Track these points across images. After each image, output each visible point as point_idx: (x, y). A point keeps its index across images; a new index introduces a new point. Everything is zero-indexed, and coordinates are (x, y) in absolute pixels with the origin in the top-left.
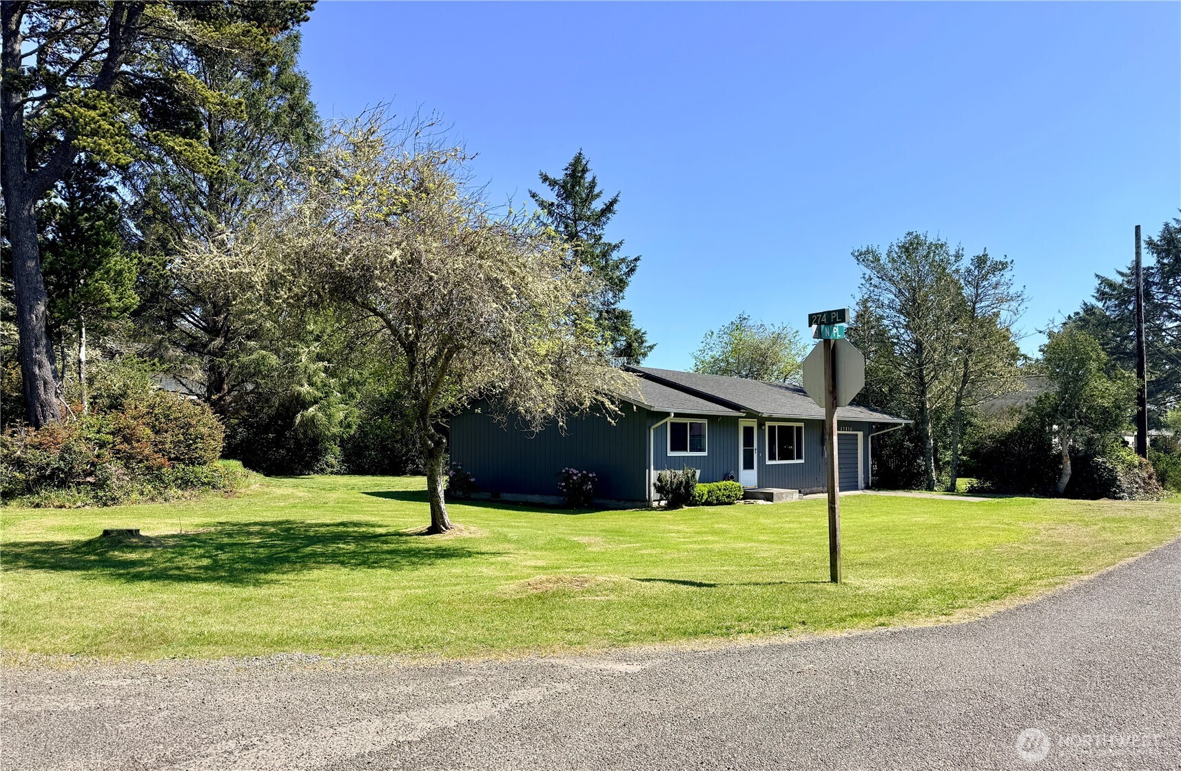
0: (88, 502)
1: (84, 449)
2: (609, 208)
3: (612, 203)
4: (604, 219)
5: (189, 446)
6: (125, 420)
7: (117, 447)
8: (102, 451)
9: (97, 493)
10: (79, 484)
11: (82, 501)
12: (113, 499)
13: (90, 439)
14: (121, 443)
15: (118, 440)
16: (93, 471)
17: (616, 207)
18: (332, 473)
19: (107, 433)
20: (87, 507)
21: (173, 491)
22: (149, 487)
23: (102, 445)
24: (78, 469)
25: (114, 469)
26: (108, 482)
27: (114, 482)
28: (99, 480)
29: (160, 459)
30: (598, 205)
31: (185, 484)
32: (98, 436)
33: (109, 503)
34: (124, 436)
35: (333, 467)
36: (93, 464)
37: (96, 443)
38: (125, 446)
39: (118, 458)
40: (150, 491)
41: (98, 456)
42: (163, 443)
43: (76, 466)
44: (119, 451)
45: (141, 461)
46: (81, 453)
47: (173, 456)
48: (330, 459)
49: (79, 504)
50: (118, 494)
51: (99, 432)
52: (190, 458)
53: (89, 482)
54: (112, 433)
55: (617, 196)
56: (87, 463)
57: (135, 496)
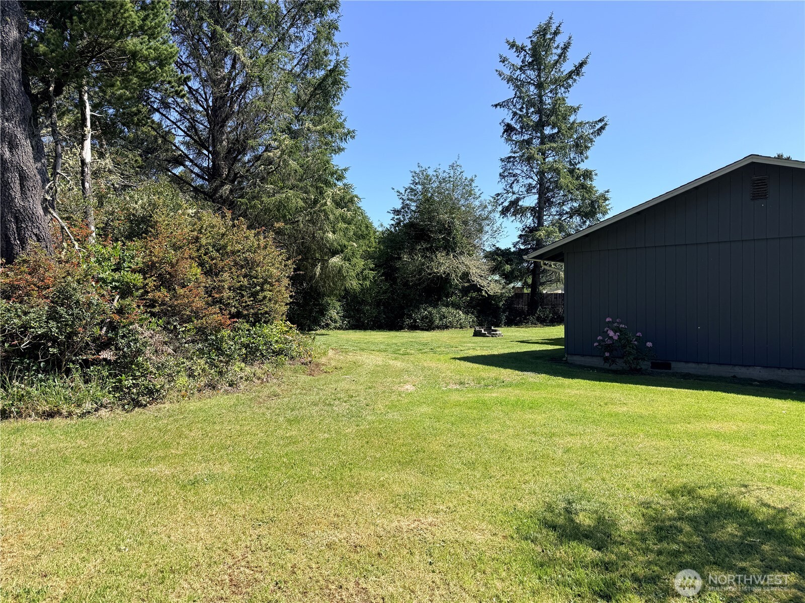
0: (105, 400)
1: (95, 298)
2: (577, 70)
3: (581, 65)
4: (570, 81)
5: (254, 295)
6: (160, 249)
7: (150, 296)
8: (128, 301)
9: (120, 381)
10: (86, 364)
11: (95, 400)
12: (150, 392)
13: (104, 281)
14: (157, 288)
15: (151, 283)
16: (110, 339)
17: (584, 69)
18: (335, 328)
19: (134, 271)
20: (103, 412)
21: (238, 368)
22: (202, 362)
23: (125, 291)
24: (83, 336)
25: (147, 334)
26: (140, 359)
27: (149, 360)
28: (124, 356)
29: (215, 316)
30: (567, 67)
31: (251, 354)
32: (117, 276)
33: (143, 400)
34: (160, 277)
35: (336, 322)
36: (112, 327)
37: (115, 288)
38: (163, 294)
39: (153, 315)
40: (203, 370)
41: (120, 311)
42: (220, 290)
43: (81, 330)
44: (152, 303)
45: (189, 320)
46: (90, 304)
47: (233, 310)
48: (333, 313)
49: (88, 406)
50: (159, 382)
51: (118, 268)
52: (256, 314)
53: (105, 359)
54: (141, 271)
55: (587, 58)
56: (101, 324)
57: (182, 380)
